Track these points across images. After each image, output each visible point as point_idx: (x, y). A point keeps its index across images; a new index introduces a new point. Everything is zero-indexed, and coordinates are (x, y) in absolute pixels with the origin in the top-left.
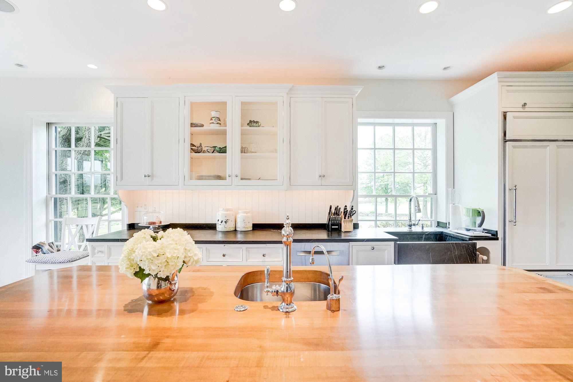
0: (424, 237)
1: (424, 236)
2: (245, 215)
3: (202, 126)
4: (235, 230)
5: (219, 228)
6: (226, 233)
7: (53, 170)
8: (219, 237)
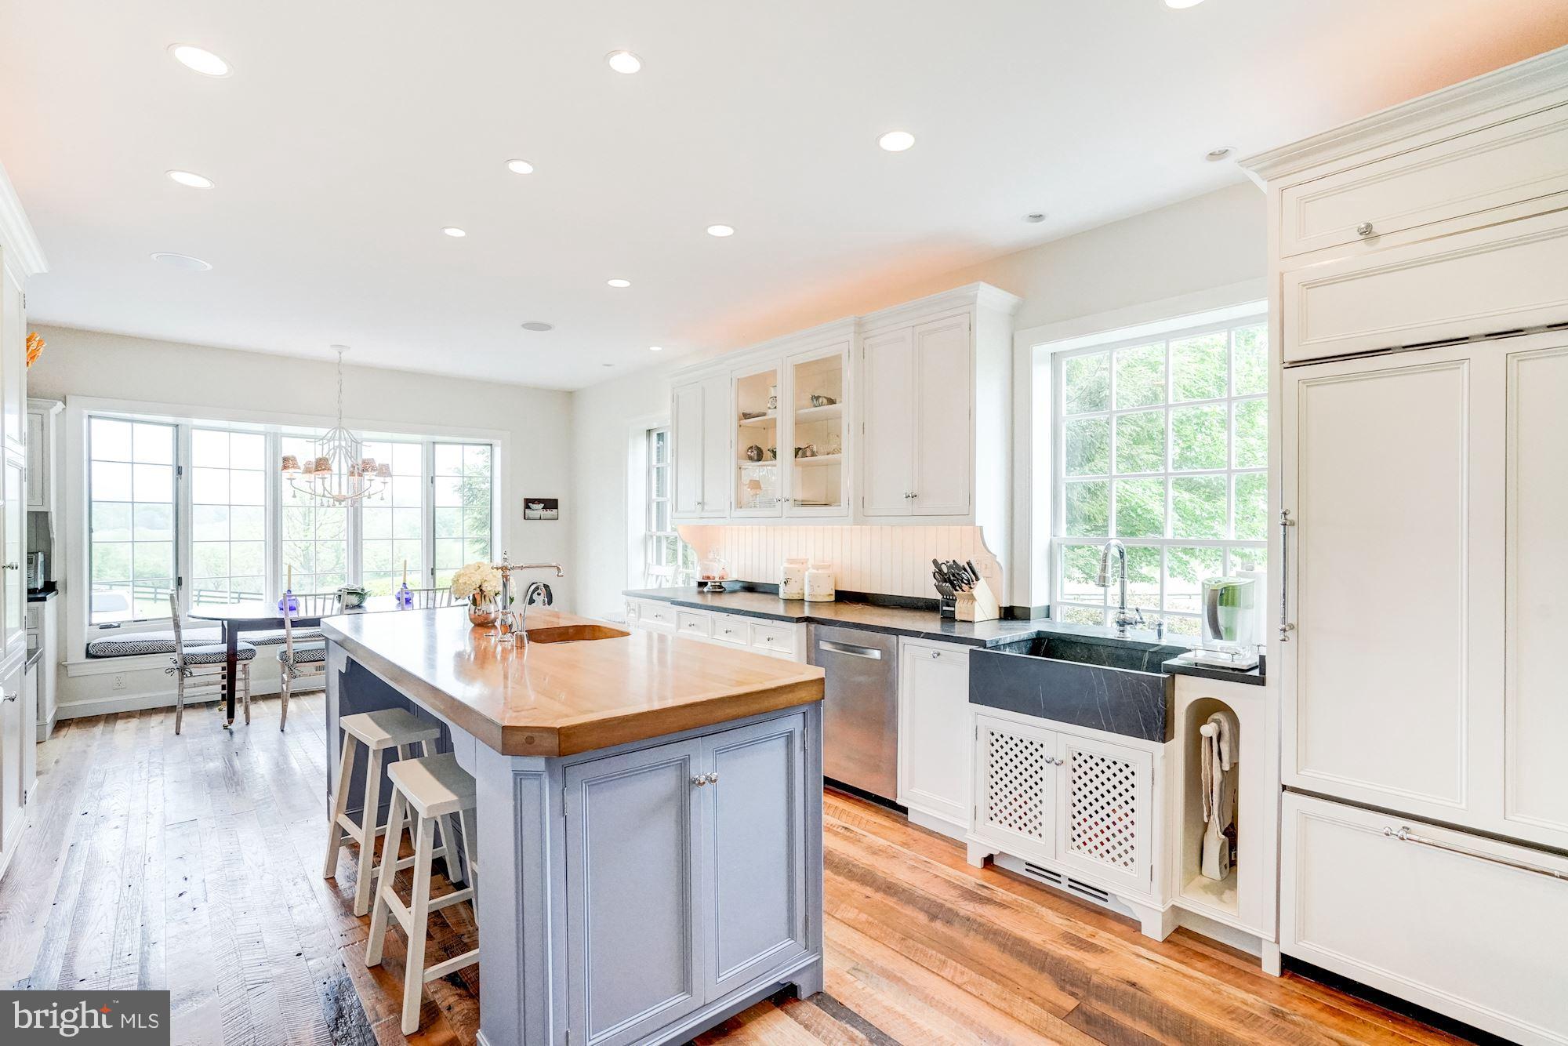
0: (1146, 660)
1: (1146, 657)
2: (815, 571)
3: (764, 414)
4: (803, 600)
5: (783, 593)
6: (788, 601)
7: (654, 496)
8: (780, 609)
